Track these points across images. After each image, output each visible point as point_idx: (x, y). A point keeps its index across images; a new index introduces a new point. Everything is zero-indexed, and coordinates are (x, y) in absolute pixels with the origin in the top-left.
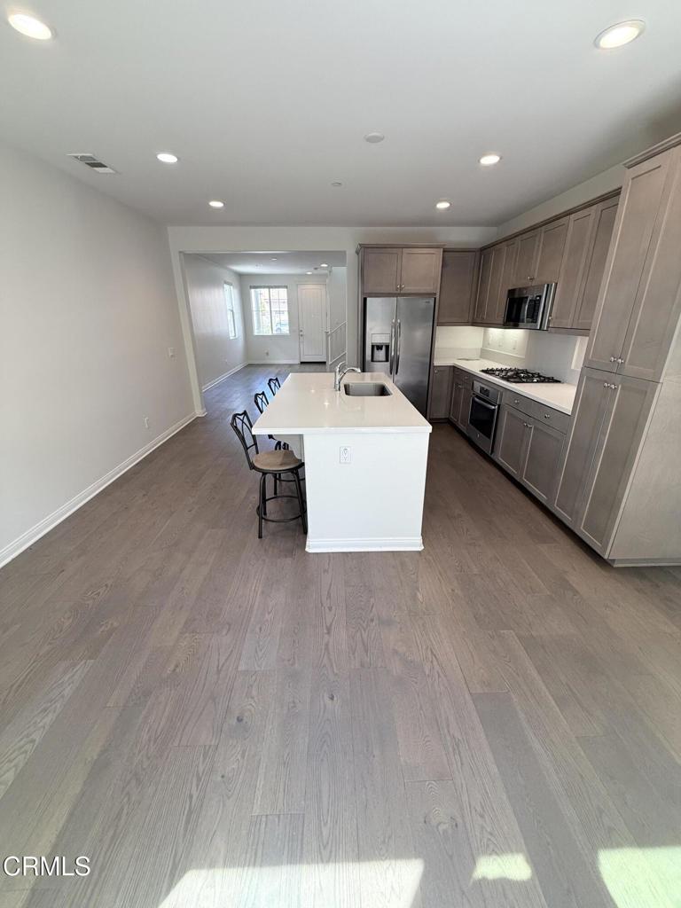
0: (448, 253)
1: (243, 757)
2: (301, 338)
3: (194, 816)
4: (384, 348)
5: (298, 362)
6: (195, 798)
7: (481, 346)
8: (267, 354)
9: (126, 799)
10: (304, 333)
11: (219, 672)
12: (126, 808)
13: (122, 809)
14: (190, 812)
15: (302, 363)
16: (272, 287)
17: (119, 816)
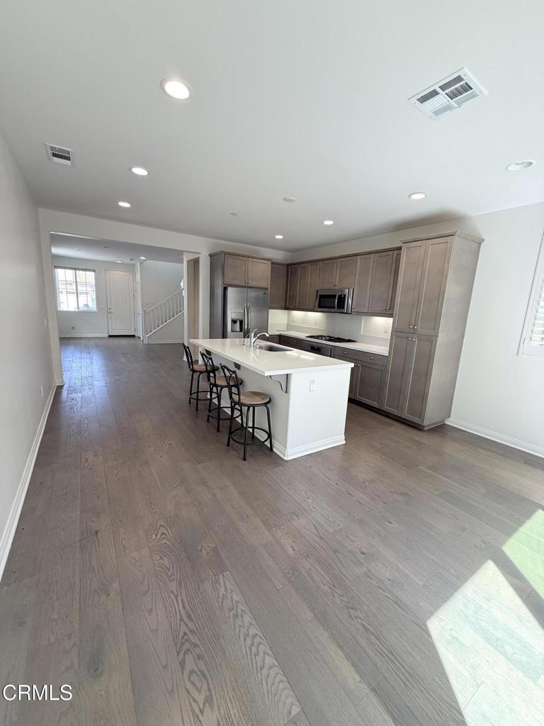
0: (274, 264)
1: (386, 567)
2: (110, 315)
3: (399, 603)
4: (238, 322)
5: (106, 335)
6: (389, 596)
7: (286, 323)
8: (73, 328)
9: (359, 620)
10: (112, 310)
11: (321, 538)
12: (364, 623)
13: (363, 625)
14: (396, 603)
15: (110, 336)
16: (79, 269)
17: (367, 629)
